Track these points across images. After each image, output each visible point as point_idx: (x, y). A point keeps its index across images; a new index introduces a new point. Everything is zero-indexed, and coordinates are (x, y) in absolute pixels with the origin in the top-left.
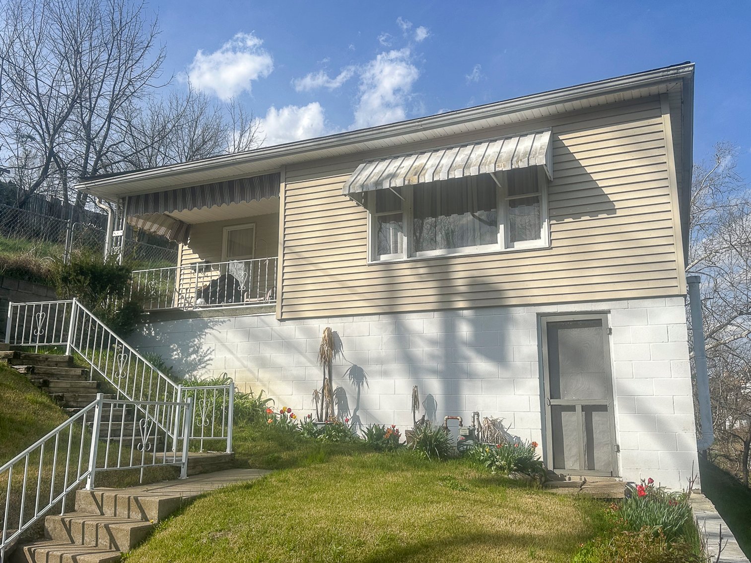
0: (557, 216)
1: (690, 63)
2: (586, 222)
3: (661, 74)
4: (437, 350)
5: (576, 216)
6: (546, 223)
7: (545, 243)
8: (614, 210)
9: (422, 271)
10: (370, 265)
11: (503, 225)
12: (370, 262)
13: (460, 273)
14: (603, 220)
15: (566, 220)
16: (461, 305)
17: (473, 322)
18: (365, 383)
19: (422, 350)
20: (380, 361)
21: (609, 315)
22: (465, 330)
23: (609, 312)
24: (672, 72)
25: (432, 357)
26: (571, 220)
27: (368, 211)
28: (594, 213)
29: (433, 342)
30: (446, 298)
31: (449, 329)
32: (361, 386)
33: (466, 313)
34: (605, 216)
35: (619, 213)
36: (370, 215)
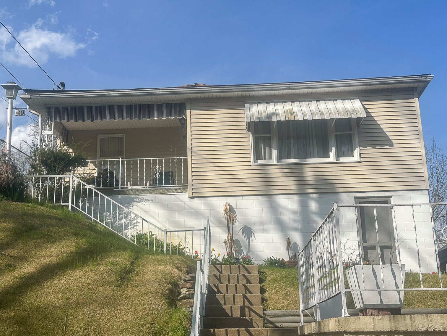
0: (364, 145)
1: (431, 74)
2: (378, 150)
3: (418, 78)
4: (297, 217)
5: (374, 146)
6: (358, 148)
7: (358, 159)
8: (392, 145)
9: (286, 171)
10: (253, 166)
12: (253, 164)
13: (310, 174)
14: (387, 150)
15: (368, 148)
16: (311, 191)
17: (317, 201)
18: (253, 237)
19: (287, 218)
20: (262, 223)
21: (391, 199)
22: (313, 206)
23: (392, 197)
24: (423, 78)
25: (295, 221)
26: (371, 148)
27: (250, 133)
28: (382, 145)
29: (294, 212)
30: (302, 187)
31: (304, 205)
32: (250, 238)
33: (314, 196)
34: (388, 147)
35: (395, 146)
36: (252, 135)
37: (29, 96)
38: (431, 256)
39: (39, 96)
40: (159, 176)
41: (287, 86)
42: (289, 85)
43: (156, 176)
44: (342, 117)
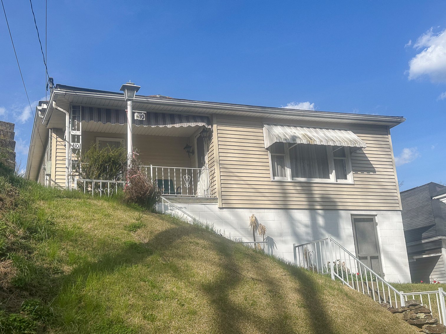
0: (356, 171)
1: (403, 117)
2: (365, 175)
3: (396, 119)
4: (309, 230)
5: (362, 171)
6: (352, 172)
7: (352, 182)
8: (374, 171)
9: (298, 188)
10: (272, 181)
11: (334, 171)
12: (273, 180)
13: (317, 191)
14: (372, 175)
15: (359, 173)
16: (318, 207)
17: (324, 217)
18: (275, 247)
19: (302, 230)
20: (281, 235)
21: (376, 217)
22: (321, 221)
23: (376, 215)
24: (399, 119)
25: (307, 234)
26: (360, 173)
27: (269, 151)
28: (368, 172)
29: (306, 226)
30: (311, 203)
31: (313, 219)
32: (273, 248)
33: (320, 211)
34: (372, 173)
35: (377, 173)
36: (270, 154)
37: (65, 92)
38: (406, 266)
39: (75, 93)
40: (189, 186)
41: (303, 113)
42: (304, 113)
43: (186, 185)
44: (349, 146)
